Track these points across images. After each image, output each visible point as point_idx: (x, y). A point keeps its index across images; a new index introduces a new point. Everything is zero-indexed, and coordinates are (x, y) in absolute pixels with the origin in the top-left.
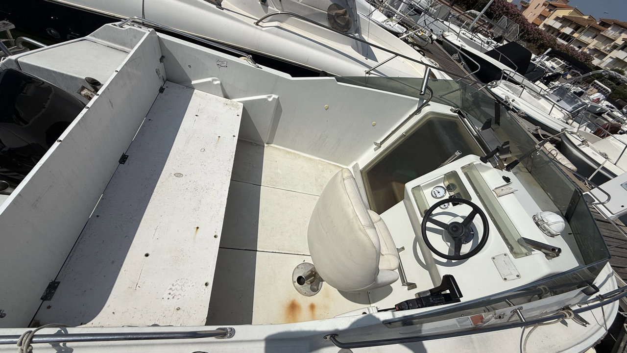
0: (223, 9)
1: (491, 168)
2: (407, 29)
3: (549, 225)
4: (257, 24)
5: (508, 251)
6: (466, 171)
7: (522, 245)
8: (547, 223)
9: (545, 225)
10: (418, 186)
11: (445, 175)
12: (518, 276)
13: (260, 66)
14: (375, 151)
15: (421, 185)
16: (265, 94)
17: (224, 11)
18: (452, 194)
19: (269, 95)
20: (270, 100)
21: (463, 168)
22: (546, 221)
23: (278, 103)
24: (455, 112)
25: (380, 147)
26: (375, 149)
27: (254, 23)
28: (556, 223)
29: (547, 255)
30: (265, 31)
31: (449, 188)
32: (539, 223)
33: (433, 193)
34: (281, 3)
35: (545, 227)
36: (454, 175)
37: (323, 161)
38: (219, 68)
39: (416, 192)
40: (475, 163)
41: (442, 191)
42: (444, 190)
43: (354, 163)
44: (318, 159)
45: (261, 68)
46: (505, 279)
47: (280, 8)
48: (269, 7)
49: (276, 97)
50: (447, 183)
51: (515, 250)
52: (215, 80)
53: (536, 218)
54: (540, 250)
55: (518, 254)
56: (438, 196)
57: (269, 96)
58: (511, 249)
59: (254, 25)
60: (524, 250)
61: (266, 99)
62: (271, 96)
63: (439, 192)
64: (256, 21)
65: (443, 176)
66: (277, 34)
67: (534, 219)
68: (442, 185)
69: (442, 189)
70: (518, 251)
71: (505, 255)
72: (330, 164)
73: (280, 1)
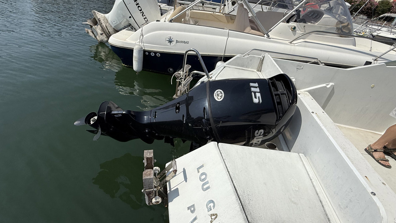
16: (324, 84)
17: (271, 39)
23: (333, 88)
27: (289, 42)
30: (297, 46)
38: (297, 70)
47: (304, 31)
48: (297, 32)
49: (333, 84)
52: (293, 79)
61: (325, 87)
62: (329, 84)
66: (305, 46)
73: (304, 26)
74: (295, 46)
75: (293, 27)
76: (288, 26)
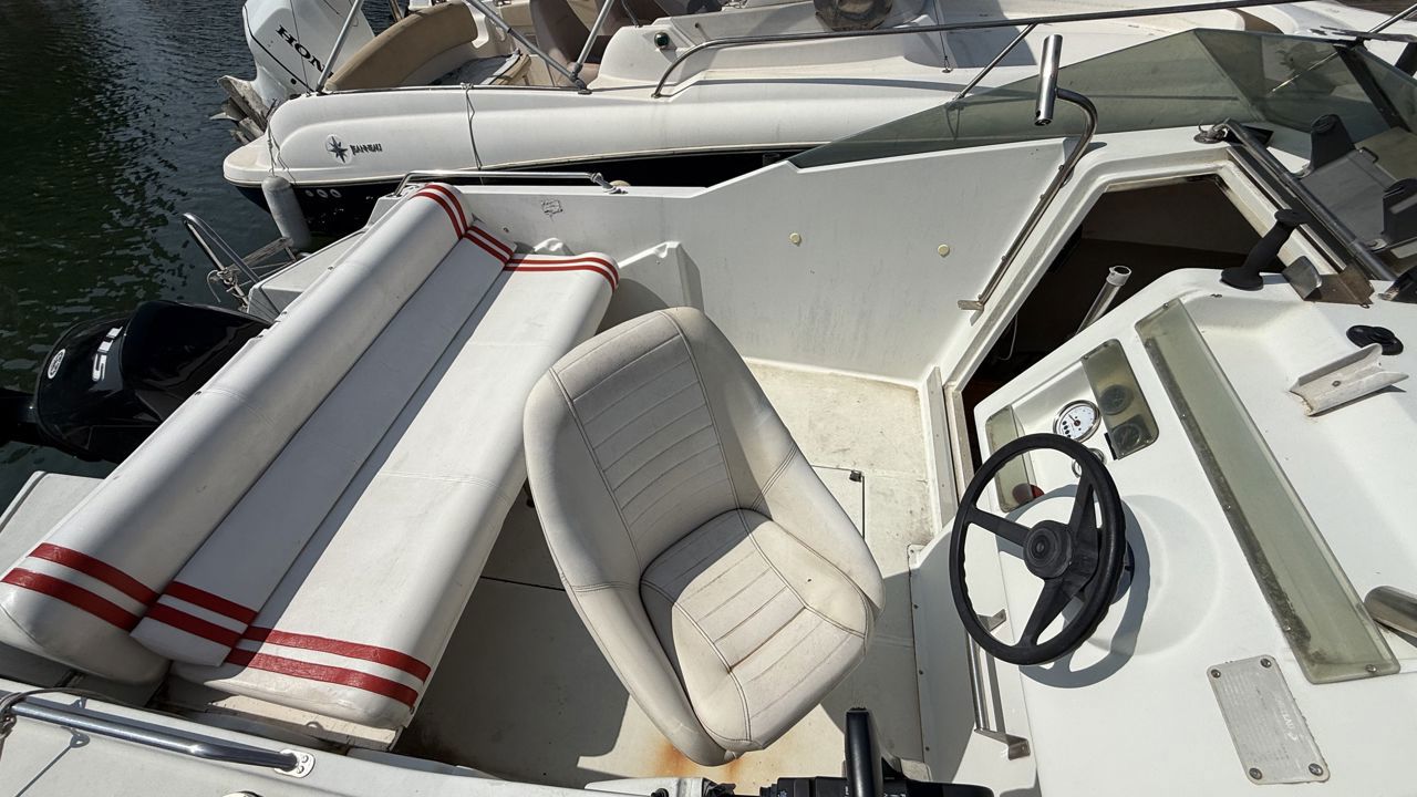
0: (591, 92)
4: (658, 95)
6: (1153, 333)
10: (1006, 409)
11: (1084, 358)
12: (1315, 769)
13: (623, 188)
14: (973, 324)
15: (1014, 406)
16: (649, 247)
17: (594, 95)
18: (1116, 422)
20: (664, 254)
21: (1141, 325)
24: (1217, 140)
25: (982, 310)
27: (650, 95)
30: (673, 102)
31: (1106, 404)
33: (1060, 428)
34: (702, 30)
37: (843, 376)
39: (1000, 428)
40: (1184, 301)
41: (1086, 415)
42: (1092, 414)
43: (930, 369)
44: (828, 371)
45: (625, 193)
46: (1257, 774)
48: (679, 48)
49: (676, 244)
50: (1101, 386)
51: (1320, 642)
55: (1331, 662)
56: (1075, 434)
57: (660, 248)
58: (1301, 639)
59: (653, 100)
61: (655, 257)
62: (666, 246)
63: (1078, 424)
64: (654, 89)
65: (1083, 364)
66: (701, 100)
68: (1085, 395)
69: (1087, 409)
72: (863, 380)
73: (697, 26)
74: (667, 103)
75: (659, 36)
76: (646, 36)
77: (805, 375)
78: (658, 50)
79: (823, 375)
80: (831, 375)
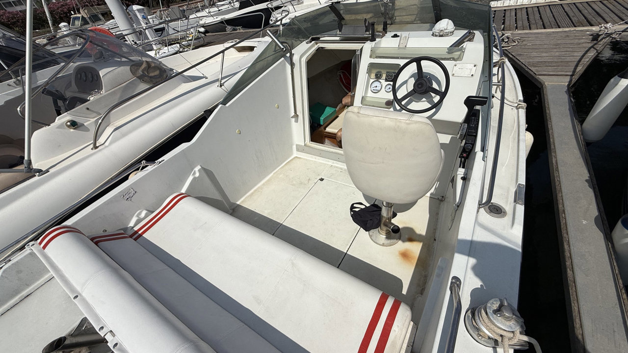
0: (47, 171)
1: (381, 40)
2: (178, 43)
3: (446, 29)
4: (96, 147)
5: (454, 62)
6: (375, 56)
7: (452, 53)
8: (445, 30)
9: (445, 31)
10: (362, 98)
12: (475, 66)
13: (160, 160)
14: (297, 122)
15: (363, 95)
16: (189, 177)
17: (51, 171)
18: (384, 76)
19: (193, 172)
20: (197, 175)
21: (371, 57)
22: (443, 29)
23: (206, 171)
24: (311, 42)
25: (298, 116)
26: (297, 121)
27: (92, 149)
28: (448, 24)
29: (470, 40)
30: (110, 144)
31: (378, 77)
32: (441, 34)
33: (374, 91)
34: (91, 110)
35: (446, 32)
36: (372, 66)
37: (277, 171)
38: (131, 200)
39: (364, 103)
40: (373, 46)
41: (377, 84)
42: (377, 82)
43: (294, 147)
45: (163, 161)
46: (472, 75)
47: (95, 114)
48: (85, 124)
49: (199, 167)
50: (373, 76)
51: (456, 57)
52: (140, 214)
53: (437, 34)
54: (464, 42)
55: (459, 58)
56: (378, 88)
57: (193, 174)
58: (454, 59)
59: (95, 151)
60: (458, 53)
61: (195, 179)
62: (195, 172)
63: (376, 87)
64: (92, 146)
65: (367, 74)
67: (436, 36)
68: (372, 81)
69: (375, 83)
70: (458, 56)
71: (455, 65)
72: (283, 167)
73: (88, 109)
74: (107, 147)
76: (57, 128)
77: (268, 180)
78: (72, 130)
79: (272, 176)
80: (274, 174)
